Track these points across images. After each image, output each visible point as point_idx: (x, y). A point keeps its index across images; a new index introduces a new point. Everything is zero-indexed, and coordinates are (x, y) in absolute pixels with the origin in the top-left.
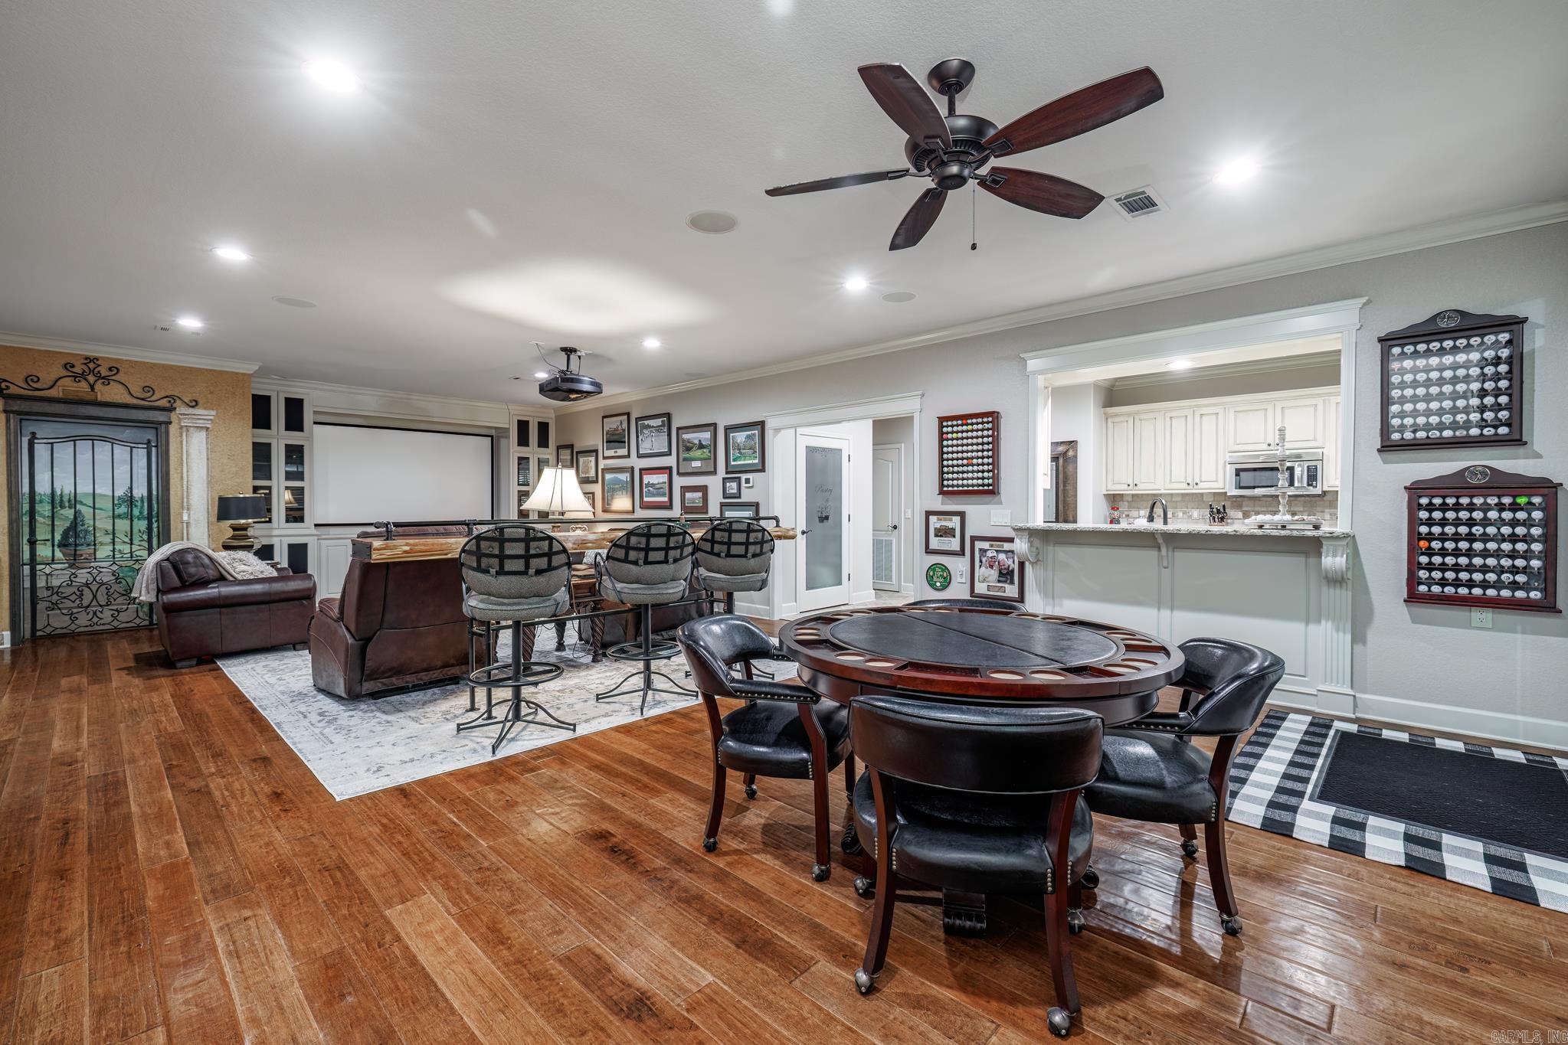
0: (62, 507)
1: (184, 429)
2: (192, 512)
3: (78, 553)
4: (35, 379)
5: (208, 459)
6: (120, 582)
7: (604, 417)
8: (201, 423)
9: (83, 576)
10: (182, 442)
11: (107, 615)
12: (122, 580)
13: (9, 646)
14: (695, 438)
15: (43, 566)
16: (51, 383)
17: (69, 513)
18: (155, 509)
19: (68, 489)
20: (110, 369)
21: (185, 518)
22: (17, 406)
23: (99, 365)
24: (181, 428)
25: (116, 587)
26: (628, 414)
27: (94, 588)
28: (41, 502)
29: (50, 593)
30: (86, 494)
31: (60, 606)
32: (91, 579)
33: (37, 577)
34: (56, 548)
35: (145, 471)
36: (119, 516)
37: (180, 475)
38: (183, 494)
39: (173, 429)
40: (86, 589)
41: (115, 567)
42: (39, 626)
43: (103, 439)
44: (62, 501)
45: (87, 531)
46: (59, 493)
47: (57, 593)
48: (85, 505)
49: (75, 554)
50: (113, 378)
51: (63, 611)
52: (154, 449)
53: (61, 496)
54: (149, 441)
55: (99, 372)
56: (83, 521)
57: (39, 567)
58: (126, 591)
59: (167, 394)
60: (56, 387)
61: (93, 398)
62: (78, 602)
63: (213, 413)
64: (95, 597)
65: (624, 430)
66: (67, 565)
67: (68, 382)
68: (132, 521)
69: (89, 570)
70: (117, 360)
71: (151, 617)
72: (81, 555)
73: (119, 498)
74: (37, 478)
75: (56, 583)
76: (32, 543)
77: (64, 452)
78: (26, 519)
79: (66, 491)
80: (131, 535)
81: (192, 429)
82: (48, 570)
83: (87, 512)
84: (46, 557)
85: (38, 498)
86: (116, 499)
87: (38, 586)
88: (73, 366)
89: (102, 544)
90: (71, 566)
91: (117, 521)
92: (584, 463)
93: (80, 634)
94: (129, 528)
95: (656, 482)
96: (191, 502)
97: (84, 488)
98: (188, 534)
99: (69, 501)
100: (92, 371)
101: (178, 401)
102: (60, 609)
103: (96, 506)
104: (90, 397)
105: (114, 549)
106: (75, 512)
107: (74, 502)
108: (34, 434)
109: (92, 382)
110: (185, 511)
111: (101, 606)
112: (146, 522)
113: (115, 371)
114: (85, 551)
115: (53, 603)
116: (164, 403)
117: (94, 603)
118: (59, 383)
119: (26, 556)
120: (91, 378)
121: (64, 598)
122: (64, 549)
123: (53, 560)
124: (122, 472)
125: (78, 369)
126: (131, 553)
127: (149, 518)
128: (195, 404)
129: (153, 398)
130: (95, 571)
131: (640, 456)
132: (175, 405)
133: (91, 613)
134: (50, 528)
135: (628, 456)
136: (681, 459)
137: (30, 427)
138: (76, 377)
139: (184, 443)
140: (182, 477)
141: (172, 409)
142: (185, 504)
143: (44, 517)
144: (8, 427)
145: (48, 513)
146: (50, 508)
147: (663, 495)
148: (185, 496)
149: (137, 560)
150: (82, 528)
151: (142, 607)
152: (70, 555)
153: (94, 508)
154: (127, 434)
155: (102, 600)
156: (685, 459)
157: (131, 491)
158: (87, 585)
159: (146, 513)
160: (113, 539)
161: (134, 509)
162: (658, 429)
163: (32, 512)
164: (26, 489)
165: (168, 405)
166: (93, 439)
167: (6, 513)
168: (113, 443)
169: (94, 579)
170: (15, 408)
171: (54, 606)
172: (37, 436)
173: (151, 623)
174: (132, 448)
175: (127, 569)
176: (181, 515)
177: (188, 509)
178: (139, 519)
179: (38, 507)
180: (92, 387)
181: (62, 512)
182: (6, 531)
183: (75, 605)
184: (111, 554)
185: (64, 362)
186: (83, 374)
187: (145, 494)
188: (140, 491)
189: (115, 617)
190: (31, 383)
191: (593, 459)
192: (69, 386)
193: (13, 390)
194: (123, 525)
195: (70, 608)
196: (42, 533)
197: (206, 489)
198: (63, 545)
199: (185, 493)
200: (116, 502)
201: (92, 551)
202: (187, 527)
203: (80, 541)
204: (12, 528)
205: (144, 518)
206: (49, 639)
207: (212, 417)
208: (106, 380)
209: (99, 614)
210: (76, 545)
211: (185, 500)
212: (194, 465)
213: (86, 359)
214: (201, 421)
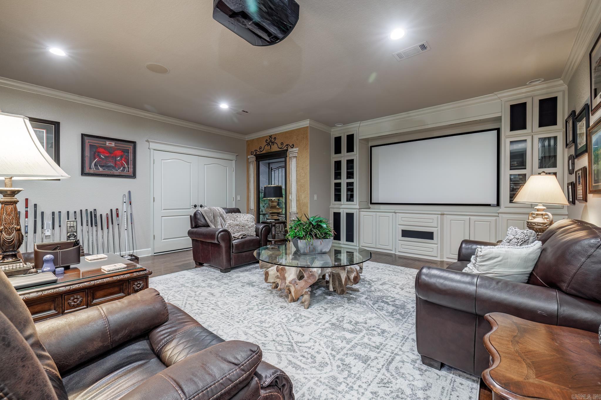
1: (290, 159)
5: (296, 171)
16: (263, 148)
20: (274, 139)
21: (290, 198)
59: (286, 144)
63: (298, 149)
67: (266, 146)
70: (275, 135)
88: (267, 140)
96: (292, 191)
98: (291, 205)
100: (271, 141)
104: (270, 151)
109: (271, 145)
116: (285, 148)
128: (293, 146)
132: (288, 148)
138: (268, 144)
139: (290, 164)
140: (289, 181)
144: (257, 166)
148: (291, 188)
167: (256, 196)
177: (291, 194)
182: (256, 202)
190: (260, 150)
193: (258, 153)
197: (296, 185)
202: (291, 202)
208: (273, 143)
213: (270, 136)
214: (295, 154)
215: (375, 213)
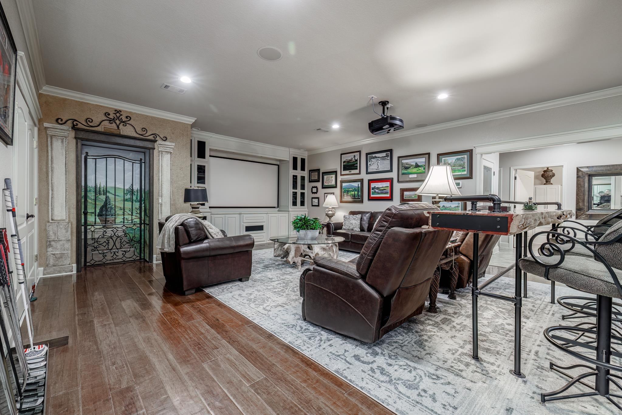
0: (100, 194)
1: (160, 153)
2: (163, 198)
3: (107, 219)
4: (91, 121)
5: (171, 170)
6: (127, 236)
7: (341, 154)
8: (168, 150)
9: (109, 232)
10: (159, 159)
11: (120, 254)
12: (128, 235)
13: (75, 272)
14: (412, 162)
15: (91, 227)
16: (98, 123)
17: (103, 197)
18: (143, 196)
19: (103, 185)
20: (127, 117)
21: (160, 201)
22: (82, 135)
23: (122, 115)
24: (159, 152)
25: (124, 239)
26: (360, 152)
27: (114, 239)
28: (90, 191)
29: (93, 241)
30: (112, 187)
31: (98, 249)
32: (113, 234)
33: (88, 233)
34: (97, 217)
35: (139, 176)
36: (127, 200)
37: (158, 178)
38: (159, 189)
39: (156, 152)
40: (110, 239)
41: (124, 228)
42: (88, 260)
43: (120, 157)
44: (100, 191)
45: (111, 208)
46: (98, 186)
47: (97, 242)
48: (111, 193)
49: (106, 220)
50: (128, 122)
51: (100, 252)
52: (143, 164)
53: (100, 188)
54: (141, 159)
55: (121, 119)
56: (110, 202)
57: (88, 227)
58: (129, 241)
59: (153, 133)
60: (101, 126)
61: (118, 133)
62: (107, 247)
63: (174, 144)
64: (115, 244)
65: (357, 160)
66: (102, 226)
67: (106, 123)
68: (132, 203)
69: (112, 229)
70: (130, 113)
71: (140, 255)
72: (109, 221)
73: (127, 190)
74: (88, 178)
75: (96, 236)
76: (86, 214)
77: (101, 163)
78: (83, 200)
79: (102, 186)
80: (132, 211)
81: (164, 153)
82: (93, 229)
83: (111, 197)
84: (92, 222)
85: (88, 189)
86: (125, 190)
87: (88, 238)
88: (109, 114)
89: (118, 215)
90: (104, 227)
91: (125, 202)
92: (327, 178)
93: (108, 264)
94: (131, 207)
95: (380, 186)
96: (163, 192)
97: (111, 184)
98: (161, 210)
99: (104, 191)
100: (118, 118)
101: (158, 137)
102: (98, 251)
103: (116, 194)
104: (116, 132)
105: (124, 218)
106: (106, 197)
107: (106, 192)
108: (87, 153)
109: (118, 124)
110: (160, 198)
111: (117, 249)
112: (139, 203)
113: (129, 119)
114: (110, 218)
115: (95, 247)
116: (151, 137)
117: (114, 247)
118: (102, 124)
119: (83, 221)
120: (118, 122)
121: (100, 244)
122: (100, 217)
123: (95, 224)
124: (128, 175)
125: (111, 116)
126: (132, 220)
127: (140, 201)
128: (165, 139)
129: (146, 135)
130: (115, 230)
131: (367, 173)
132: (156, 139)
133: (113, 253)
134: (94, 205)
135: (360, 173)
136: (400, 173)
137: (86, 150)
138: (111, 121)
139: (160, 160)
140: (159, 179)
141: (155, 141)
142: (160, 194)
143: (91, 199)
144: (77, 147)
145: (93, 198)
146: (94, 194)
147: (386, 193)
148: (160, 189)
149: (134, 224)
150: (109, 206)
151: (136, 249)
152: (103, 221)
153: (115, 195)
154: (131, 155)
155: (118, 246)
156: (403, 174)
157: (132, 186)
158: (111, 237)
159: (139, 198)
160: (124, 213)
161: (134, 196)
162: (383, 158)
163: (86, 197)
164: (83, 184)
165: (153, 139)
166: (115, 157)
167: (75, 196)
168: (124, 160)
169: (115, 234)
170: (81, 136)
171: (95, 249)
172: (89, 154)
173: (141, 259)
174: (133, 163)
175: (130, 229)
176: (158, 199)
177: (162, 197)
178: (136, 202)
179: (89, 194)
180: (118, 127)
181: (100, 197)
182: (75, 206)
183: (105, 248)
184: (123, 220)
185: (105, 112)
186: (114, 119)
187: (139, 188)
188: (136, 187)
189: (124, 255)
190: (89, 123)
191: (334, 176)
192: (106, 126)
193: (80, 126)
194: (128, 205)
195: (103, 250)
196: (90, 209)
197: (170, 186)
198: (100, 215)
199: (160, 188)
200: (125, 192)
201: (114, 219)
202: (161, 206)
203: (108, 213)
204: (78, 205)
205: (138, 201)
206: (93, 267)
207: (173, 147)
208: (125, 123)
209: (116, 253)
210: (106, 215)
211: (160, 191)
212: (164, 172)
213: (116, 111)
214: (168, 149)
215: (224, 215)
